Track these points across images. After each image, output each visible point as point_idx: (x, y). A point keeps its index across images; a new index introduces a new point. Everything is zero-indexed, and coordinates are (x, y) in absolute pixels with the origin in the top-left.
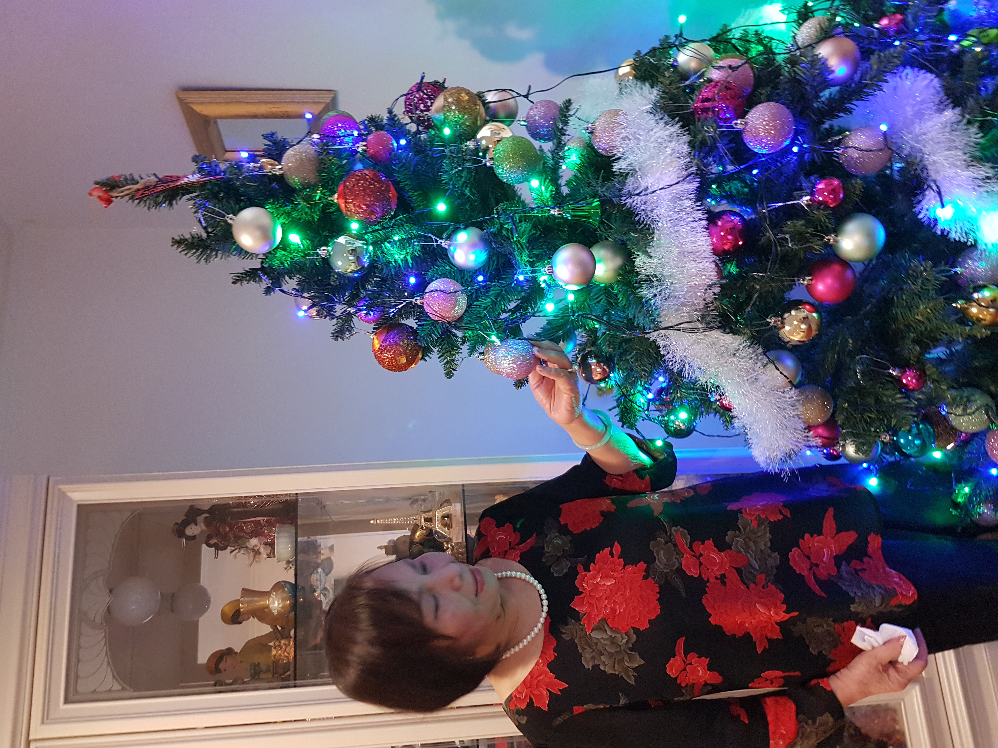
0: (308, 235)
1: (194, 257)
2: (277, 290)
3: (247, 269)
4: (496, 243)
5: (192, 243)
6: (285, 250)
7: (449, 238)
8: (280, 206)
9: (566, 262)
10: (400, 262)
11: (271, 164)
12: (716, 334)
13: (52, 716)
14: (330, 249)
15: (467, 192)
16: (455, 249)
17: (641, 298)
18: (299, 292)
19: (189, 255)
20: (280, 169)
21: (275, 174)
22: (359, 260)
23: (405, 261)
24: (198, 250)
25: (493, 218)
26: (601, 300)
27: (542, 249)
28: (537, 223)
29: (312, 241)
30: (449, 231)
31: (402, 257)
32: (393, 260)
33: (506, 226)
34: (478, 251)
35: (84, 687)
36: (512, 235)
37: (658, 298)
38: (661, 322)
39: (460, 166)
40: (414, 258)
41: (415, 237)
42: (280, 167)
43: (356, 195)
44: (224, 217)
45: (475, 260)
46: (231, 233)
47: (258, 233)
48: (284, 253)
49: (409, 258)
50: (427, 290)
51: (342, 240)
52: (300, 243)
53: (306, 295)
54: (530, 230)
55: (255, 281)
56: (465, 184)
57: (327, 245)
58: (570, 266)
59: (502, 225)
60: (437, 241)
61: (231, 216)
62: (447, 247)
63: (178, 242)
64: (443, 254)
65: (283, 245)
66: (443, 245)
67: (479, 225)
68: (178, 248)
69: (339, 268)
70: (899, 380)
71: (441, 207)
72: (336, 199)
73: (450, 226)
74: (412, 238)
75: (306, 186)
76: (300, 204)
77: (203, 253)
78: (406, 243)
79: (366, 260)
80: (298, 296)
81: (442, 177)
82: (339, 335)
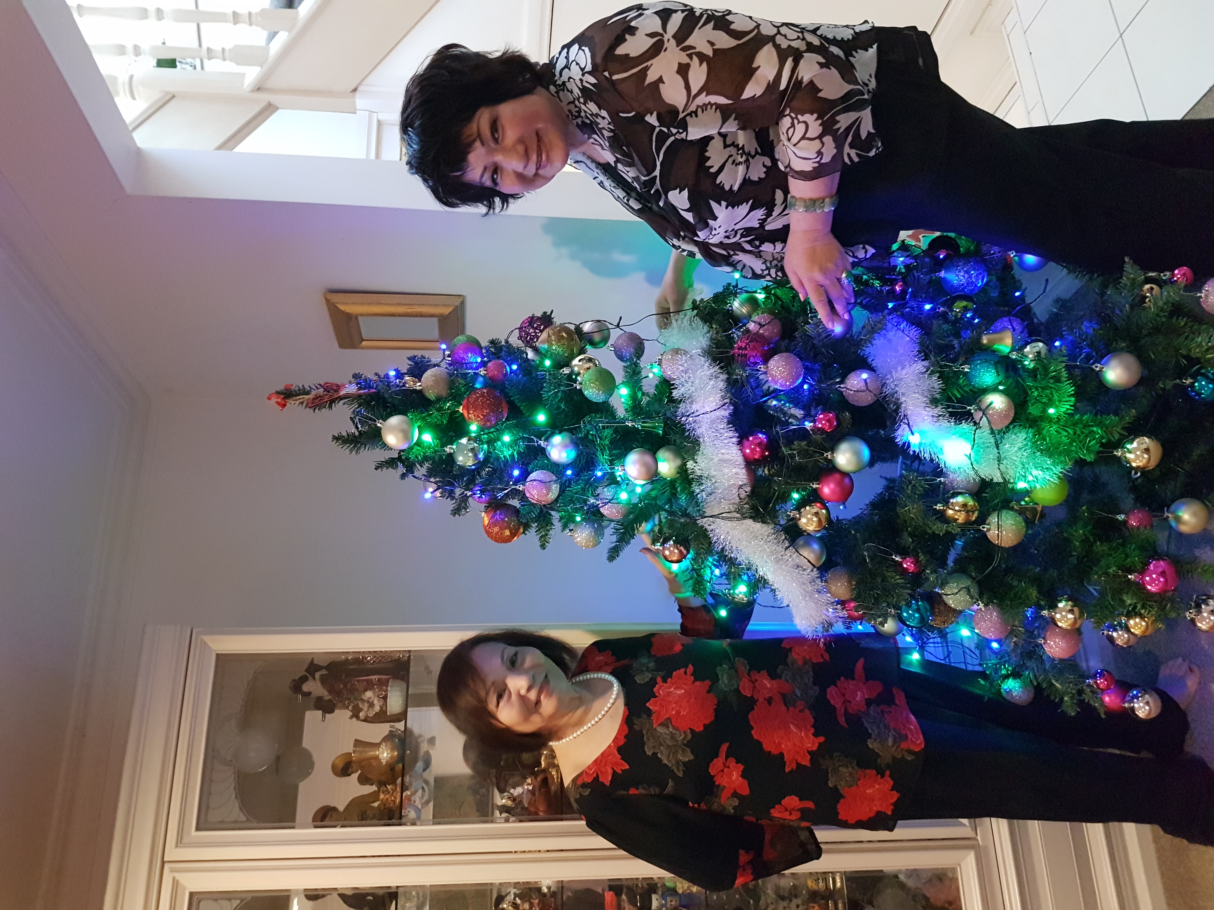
0: (438, 435)
1: (348, 450)
2: (410, 475)
3: (387, 458)
4: (583, 445)
5: (347, 439)
6: (420, 446)
7: (547, 440)
8: (417, 414)
9: (634, 463)
10: (508, 457)
11: (413, 382)
12: (749, 522)
13: (183, 841)
14: (454, 447)
15: (562, 406)
16: (551, 448)
17: (693, 492)
18: (427, 477)
19: (344, 448)
20: (420, 386)
21: (416, 390)
22: (476, 456)
23: (512, 456)
24: (351, 445)
25: (580, 426)
26: (666, 492)
27: (621, 449)
28: (616, 432)
29: (440, 440)
30: (547, 435)
31: (510, 453)
32: (502, 456)
33: (592, 432)
34: (569, 450)
35: (213, 816)
36: (597, 439)
37: (704, 493)
38: (706, 512)
39: (556, 389)
40: (519, 453)
41: (521, 438)
42: (419, 383)
43: (477, 408)
44: (375, 421)
45: (567, 457)
46: (380, 433)
47: (400, 435)
48: (418, 448)
49: (515, 453)
50: (528, 480)
51: (464, 441)
52: (431, 441)
53: (432, 480)
54: (611, 437)
55: (392, 468)
56: (560, 401)
57: (452, 444)
58: (637, 466)
59: (588, 432)
60: (537, 442)
61: (381, 421)
62: (545, 446)
63: (336, 438)
64: (542, 452)
65: (419, 443)
66: (542, 445)
67: (571, 431)
68: (336, 442)
69: (460, 461)
70: (901, 564)
71: (541, 418)
72: (461, 409)
73: (547, 431)
74: (518, 440)
75: (439, 399)
76: (433, 413)
77: (354, 447)
78: (514, 442)
79: (481, 456)
80: (426, 480)
81: (543, 396)
82: (456, 512)
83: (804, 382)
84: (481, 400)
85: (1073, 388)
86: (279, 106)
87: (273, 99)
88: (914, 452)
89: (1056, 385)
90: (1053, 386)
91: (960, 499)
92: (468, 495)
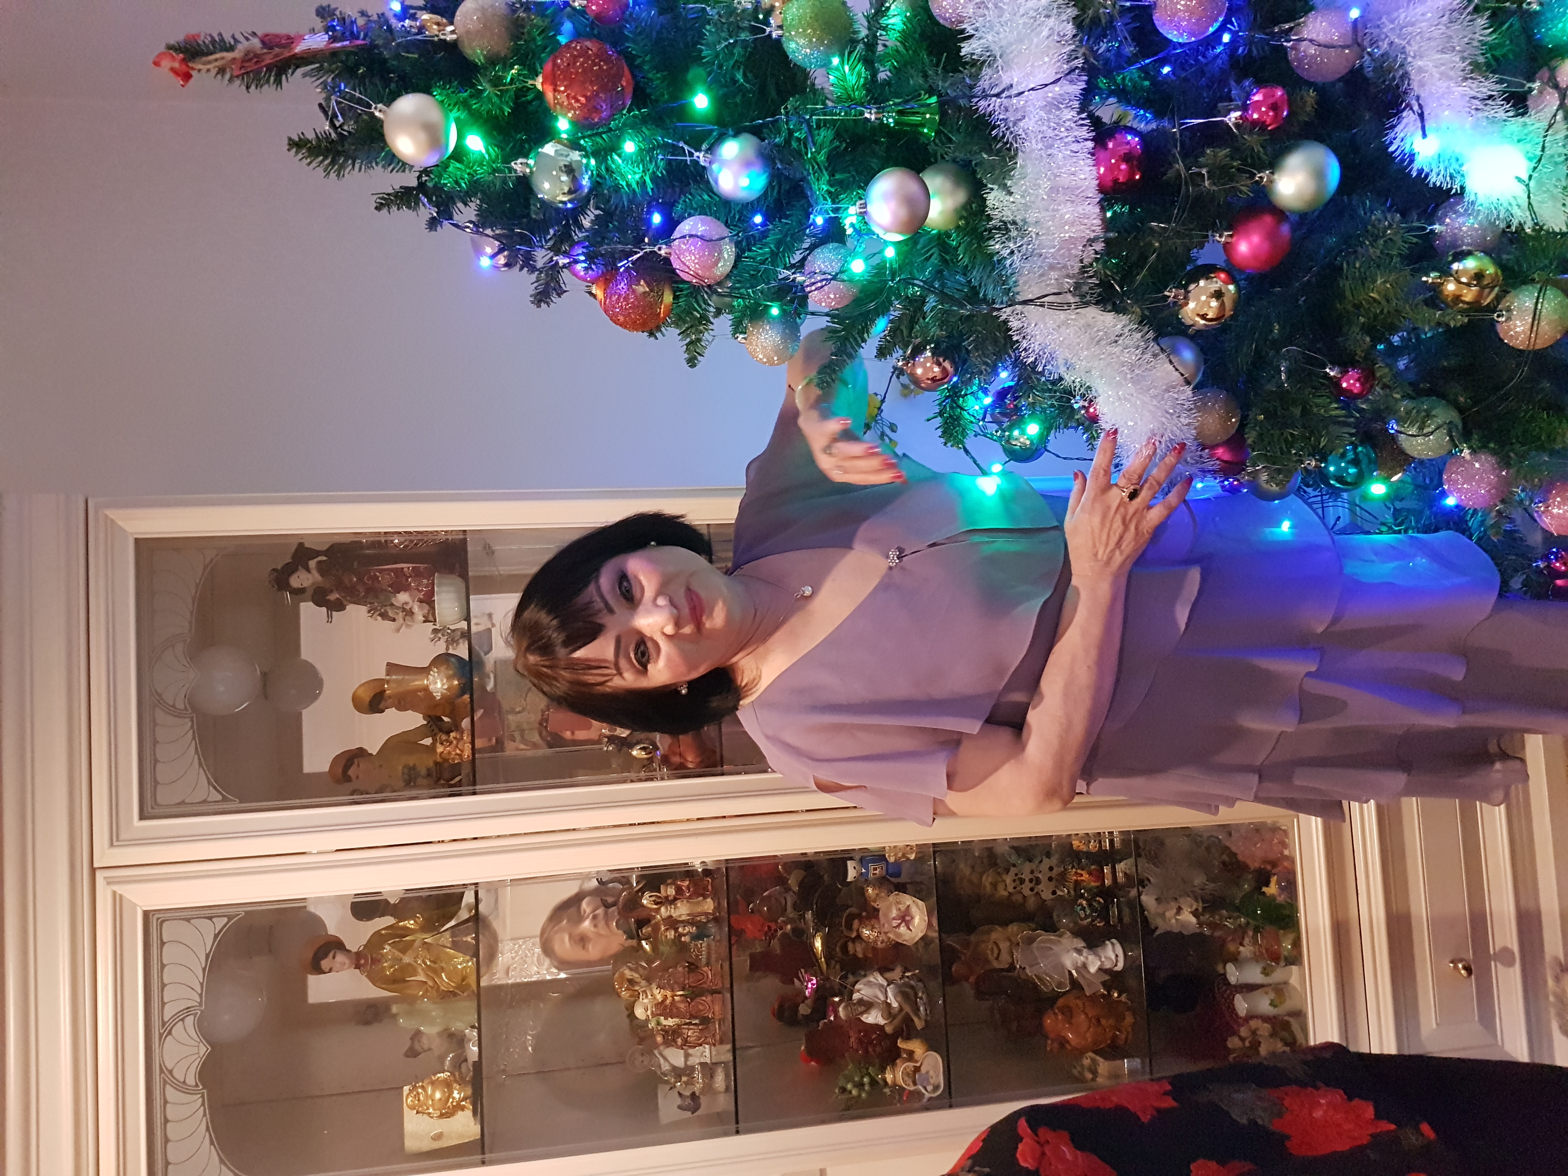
0: (494, 138)
1: (320, 170)
2: (446, 223)
3: (397, 187)
4: (781, 162)
5: (319, 146)
6: (460, 161)
7: (710, 150)
8: (453, 92)
9: (886, 197)
10: (634, 185)
11: (438, 24)
12: (1093, 312)
13: (123, 836)
14: (531, 162)
15: (739, 77)
16: (719, 168)
17: (993, 254)
18: (479, 226)
19: (314, 164)
20: (453, 32)
21: (445, 40)
22: (575, 180)
23: (642, 184)
24: (325, 158)
25: (777, 120)
26: (931, 256)
27: (849, 172)
28: (842, 131)
29: (502, 149)
30: (711, 140)
31: (637, 177)
32: (624, 184)
33: (797, 134)
34: (754, 172)
35: (166, 795)
36: (806, 147)
37: (1017, 256)
38: (1017, 293)
39: (731, 37)
40: (654, 178)
41: (659, 146)
42: (450, 28)
43: (572, 81)
44: (370, 107)
45: (749, 188)
46: (382, 134)
47: (422, 136)
48: (458, 165)
49: (647, 179)
50: (676, 235)
51: (549, 149)
52: (484, 151)
53: (488, 231)
54: (832, 142)
55: (409, 207)
56: (736, 65)
57: (526, 156)
58: (893, 204)
59: (791, 132)
60: (691, 154)
61: (380, 106)
62: (707, 165)
63: (296, 145)
64: (700, 176)
65: (459, 155)
66: (702, 162)
67: (756, 132)
68: (297, 153)
69: (545, 193)
70: (1336, 383)
71: (701, 101)
72: (539, 82)
73: (712, 130)
74: (653, 149)
75: (492, 62)
76: (484, 90)
77: (333, 163)
78: (646, 154)
79: (585, 182)
80: (477, 232)
81: (704, 54)
82: (542, 297)
83: (1223, 29)
84: (582, 64)
91: (1471, 263)
92: (561, 264)
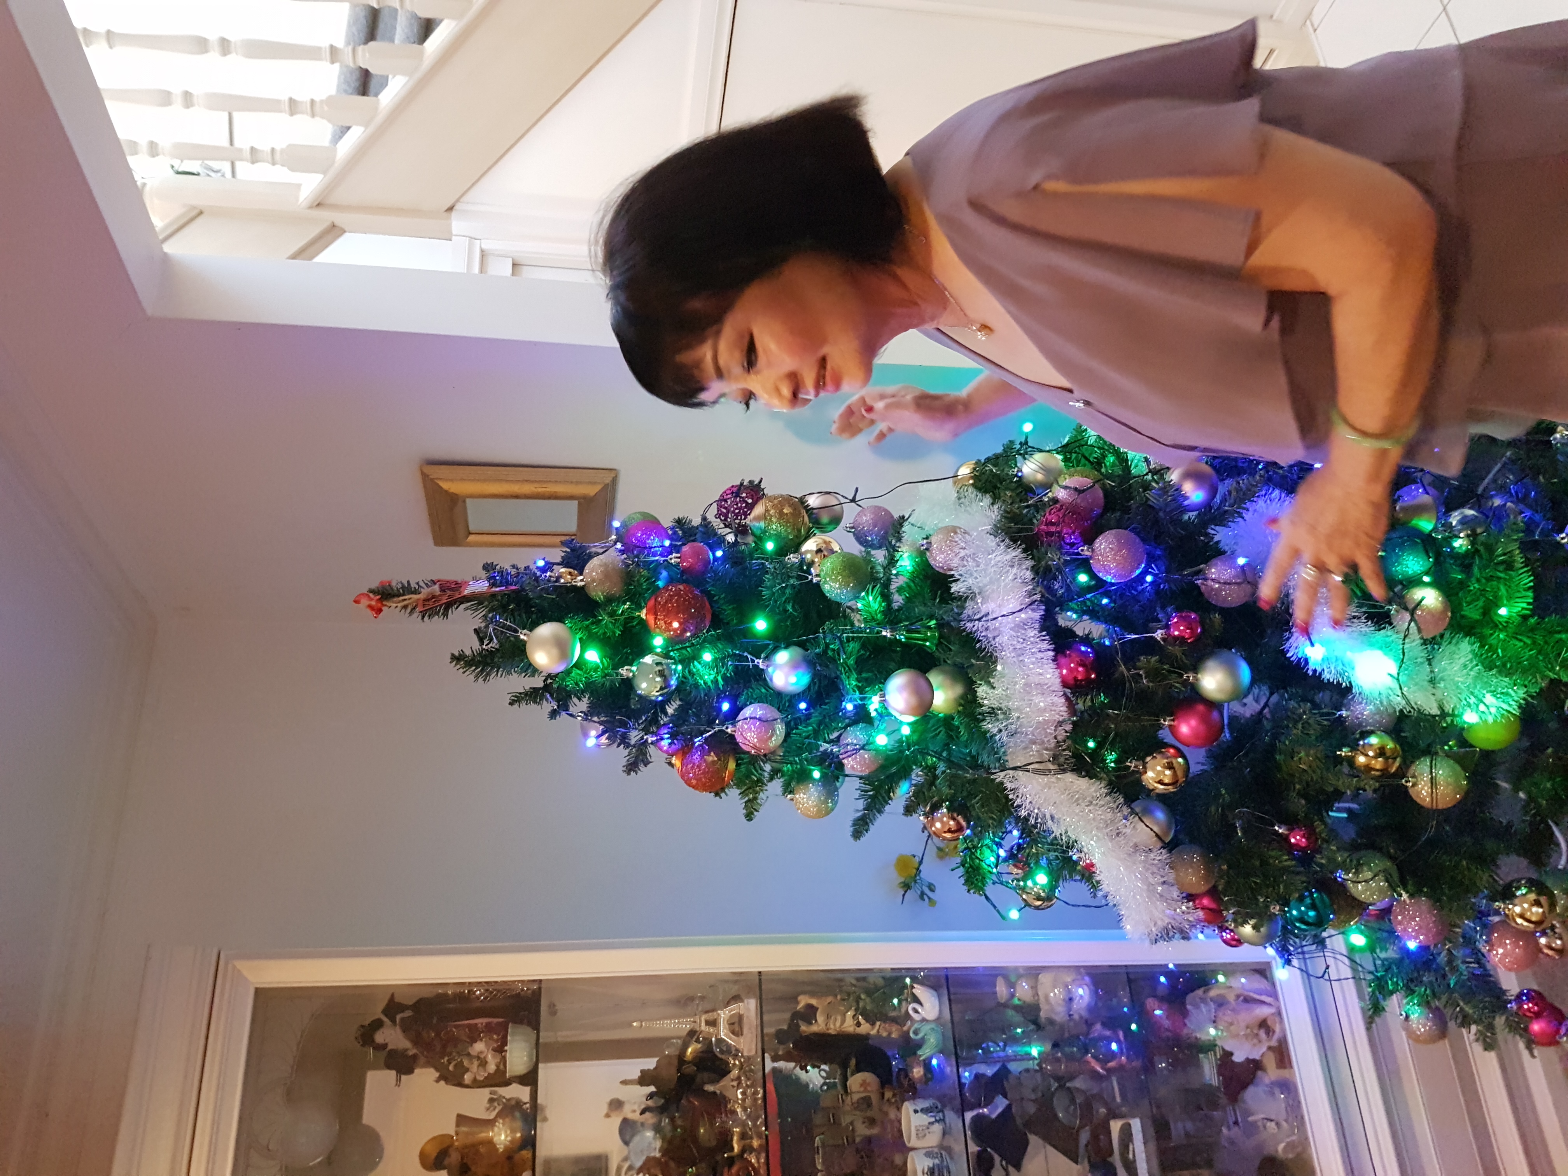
0: (607, 652)
1: (472, 676)
2: (563, 713)
3: (527, 688)
4: (820, 665)
5: (472, 660)
6: (581, 668)
7: (767, 658)
8: (579, 621)
9: (900, 690)
10: (710, 683)
11: (571, 575)
12: (1070, 777)
14: (634, 668)
15: (789, 608)
16: (774, 671)
17: (986, 732)
18: (587, 716)
19: (468, 672)
20: (582, 580)
21: (576, 586)
22: (665, 682)
23: (715, 682)
24: (477, 668)
25: (817, 637)
26: (938, 735)
27: (872, 671)
28: (866, 644)
29: (612, 659)
30: (768, 651)
31: (712, 677)
32: (702, 682)
33: (832, 646)
34: (800, 672)
36: (839, 655)
37: (1004, 733)
38: (1007, 761)
39: (784, 582)
40: (725, 678)
41: (729, 656)
42: (580, 578)
43: (669, 612)
44: (517, 632)
45: (796, 684)
46: (524, 650)
47: (555, 651)
48: (579, 671)
49: (719, 678)
50: (740, 717)
51: (648, 659)
52: (598, 661)
53: (595, 719)
54: (859, 651)
55: (535, 703)
56: (787, 601)
57: (631, 665)
58: (905, 695)
59: (827, 645)
60: (753, 661)
61: (525, 631)
62: (765, 668)
63: (456, 659)
64: (759, 676)
65: (580, 664)
66: (761, 667)
67: (802, 645)
68: (456, 664)
69: (642, 690)
70: (1286, 839)
71: (761, 625)
72: (643, 613)
73: (769, 644)
74: (724, 658)
75: (610, 600)
76: (602, 619)
77: (483, 671)
78: (719, 662)
79: (673, 682)
80: (586, 719)
81: (763, 593)
82: (632, 767)
83: (1145, 573)
84: (677, 600)
85: (1532, 578)
86: (346, 229)
87: (339, 218)
88: (1315, 671)
89: (1506, 574)
90: (1502, 575)
91: (1374, 740)
92: (650, 741)
